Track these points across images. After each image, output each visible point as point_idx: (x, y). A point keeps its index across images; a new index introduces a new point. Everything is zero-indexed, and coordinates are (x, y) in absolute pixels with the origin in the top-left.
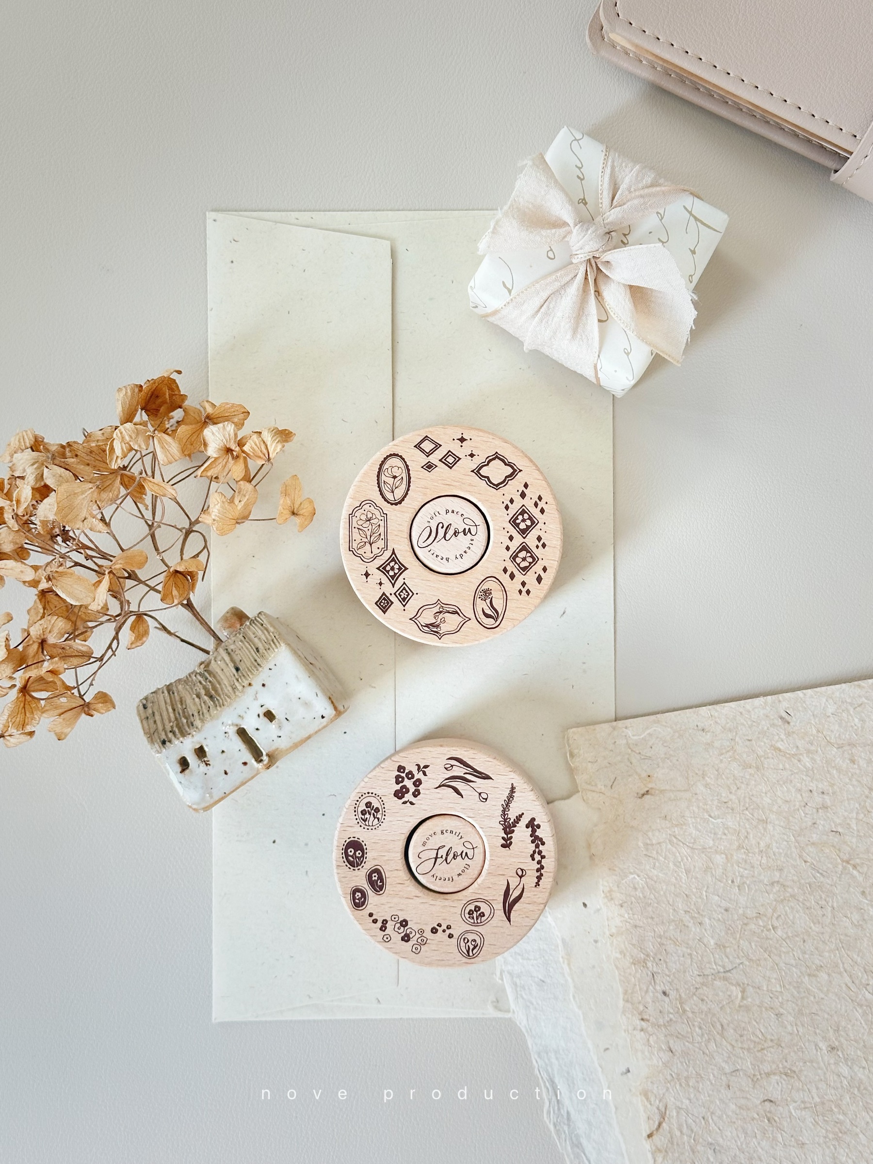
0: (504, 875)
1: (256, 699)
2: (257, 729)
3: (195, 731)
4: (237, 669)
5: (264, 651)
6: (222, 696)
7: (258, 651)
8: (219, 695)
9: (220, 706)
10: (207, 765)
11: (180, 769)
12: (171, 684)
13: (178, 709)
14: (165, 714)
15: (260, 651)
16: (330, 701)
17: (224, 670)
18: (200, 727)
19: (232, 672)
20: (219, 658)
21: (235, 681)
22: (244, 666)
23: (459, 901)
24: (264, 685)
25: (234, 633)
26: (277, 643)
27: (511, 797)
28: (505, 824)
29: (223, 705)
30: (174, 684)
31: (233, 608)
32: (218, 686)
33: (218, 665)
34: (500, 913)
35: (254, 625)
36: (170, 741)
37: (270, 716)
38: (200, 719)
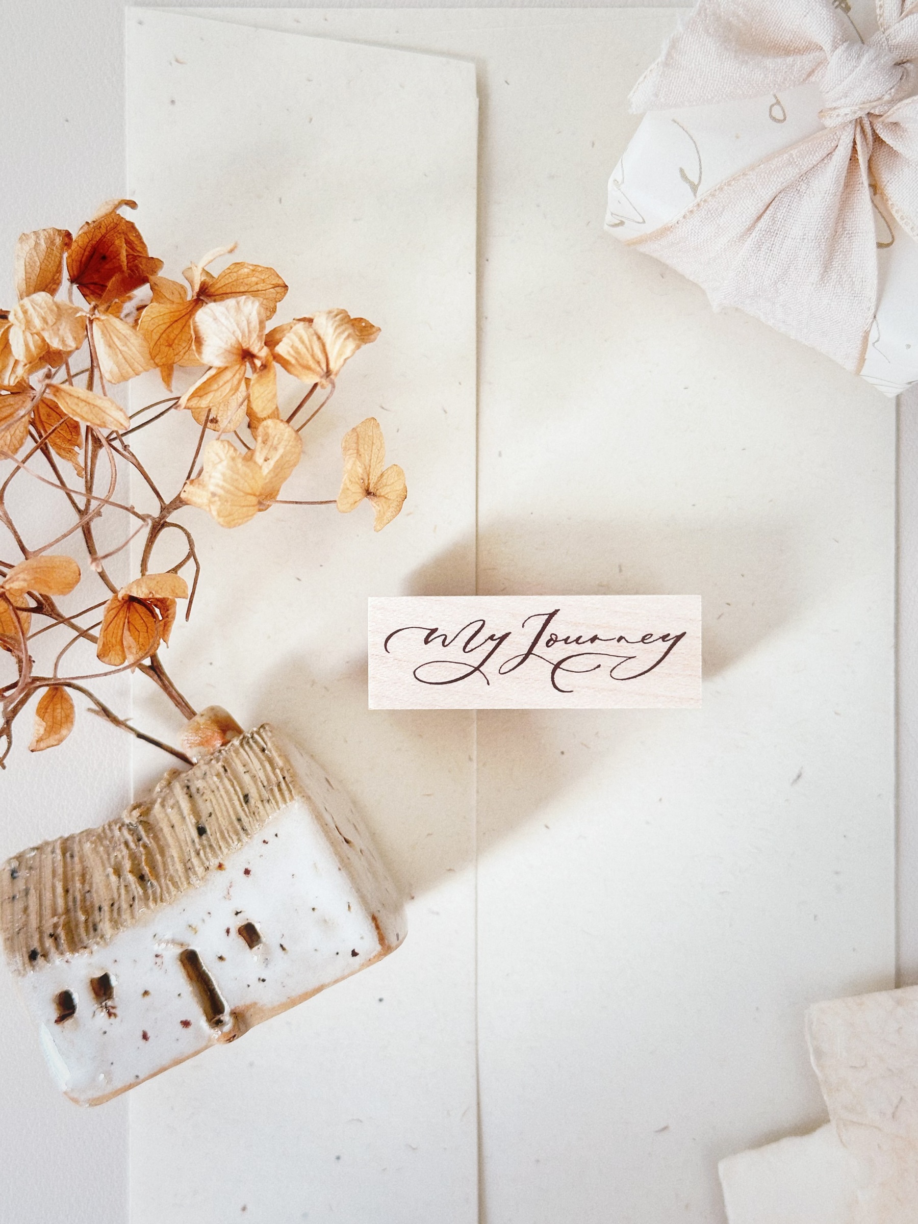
1: (228, 896)
2: (221, 958)
3: (98, 943)
4: (201, 831)
5: (259, 804)
6: (163, 881)
7: (247, 801)
8: (157, 878)
9: (155, 901)
10: (110, 1014)
11: (54, 1014)
12: (71, 838)
13: (74, 892)
14: (48, 895)
15: (252, 802)
16: (373, 924)
17: (176, 828)
18: (108, 936)
19: (190, 835)
20: (171, 802)
21: (193, 854)
22: (215, 827)
24: (247, 872)
25: (209, 757)
26: (286, 793)
29: (162, 900)
30: (77, 839)
31: (212, 709)
32: (158, 857)
33: (166, 815)
35: (247, 747)
36: (45, 955)
37: (250, 934)
38: (111, 920)
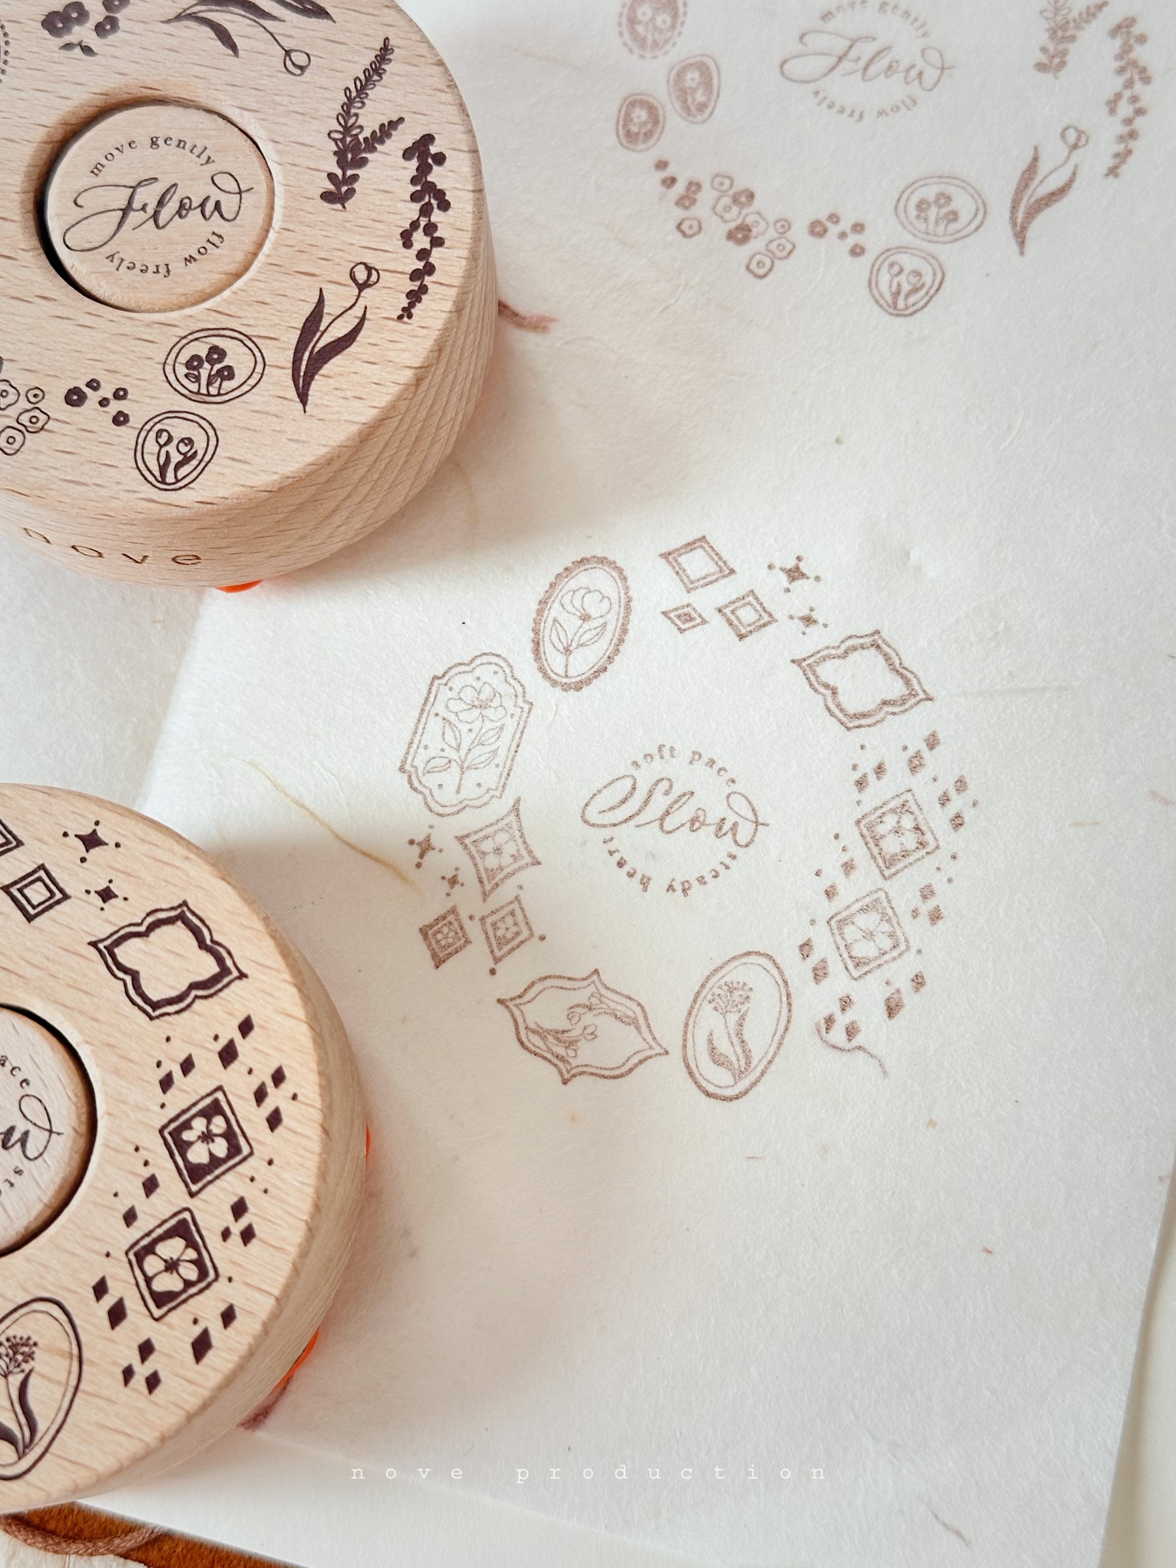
0: (313, 275)
23: (166, 328)
27: (376, 70)
28: (343, 140)
34: (280, 380)
